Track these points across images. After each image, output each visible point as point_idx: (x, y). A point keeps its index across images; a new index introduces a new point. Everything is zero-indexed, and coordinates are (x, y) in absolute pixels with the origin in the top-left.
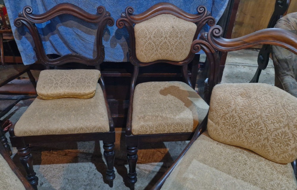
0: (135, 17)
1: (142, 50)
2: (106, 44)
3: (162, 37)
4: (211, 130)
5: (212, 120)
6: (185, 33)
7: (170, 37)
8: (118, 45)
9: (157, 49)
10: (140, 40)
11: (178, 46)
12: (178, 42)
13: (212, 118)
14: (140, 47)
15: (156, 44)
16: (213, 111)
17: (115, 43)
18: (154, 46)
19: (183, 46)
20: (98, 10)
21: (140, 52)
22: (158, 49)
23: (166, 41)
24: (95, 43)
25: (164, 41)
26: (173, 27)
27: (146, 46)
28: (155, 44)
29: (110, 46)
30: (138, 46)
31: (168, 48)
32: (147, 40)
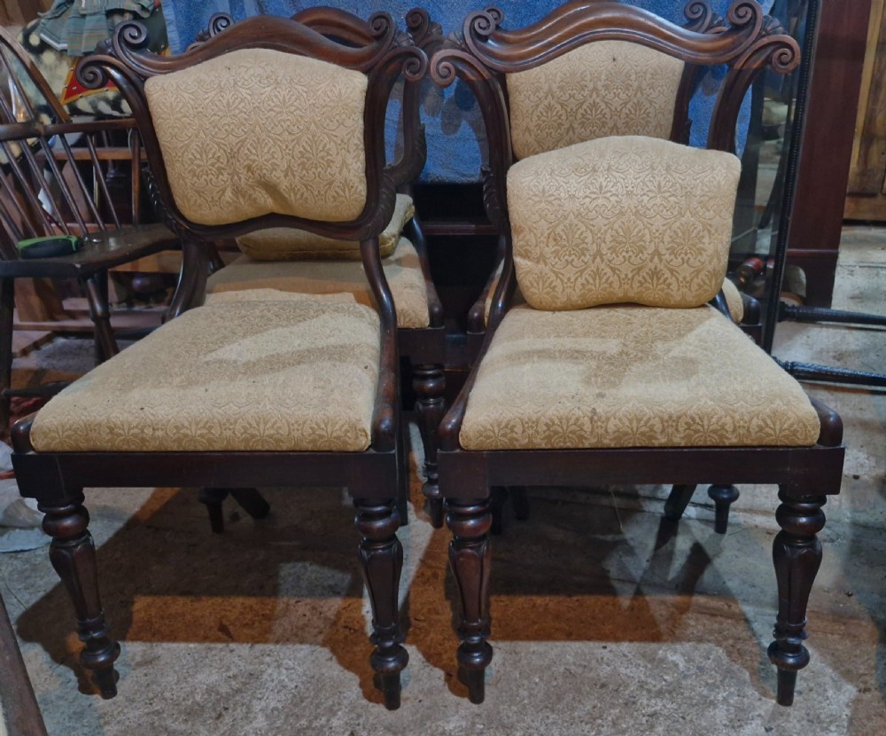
0: (506, 36)
1: (527, 127)
2: (430, 123)
3: (583, 89)
4: (529, 284)
5: (526, 256)
6: (649, 76)
7: (606, 87)
8: (465, 128)
9: (571, 125)
10: (522, 97)
11: (632, 116)
12: (631, 103)
13: (526, 251)
14: (523, 120)
15: (569, 110)
16: (522, 231)
17: (456, 122)
18: (561, 115)
19: (648, 116)
20: (410, 19)
21: (524, 134)
22: (575, 126)
23: (598, 100)
24: (399, 123)
25: (591, 101)
26: (614, 60)
27: (538, 116)
28: (566, 110)
29: (441, 132)
30: (516, 116)
31: (603, 122)
32: (540, 99)
